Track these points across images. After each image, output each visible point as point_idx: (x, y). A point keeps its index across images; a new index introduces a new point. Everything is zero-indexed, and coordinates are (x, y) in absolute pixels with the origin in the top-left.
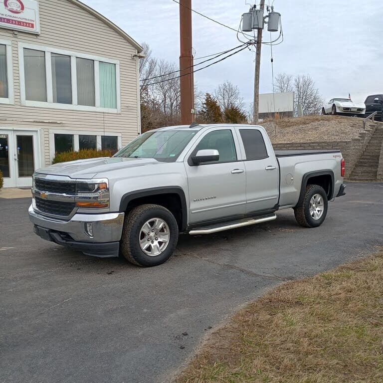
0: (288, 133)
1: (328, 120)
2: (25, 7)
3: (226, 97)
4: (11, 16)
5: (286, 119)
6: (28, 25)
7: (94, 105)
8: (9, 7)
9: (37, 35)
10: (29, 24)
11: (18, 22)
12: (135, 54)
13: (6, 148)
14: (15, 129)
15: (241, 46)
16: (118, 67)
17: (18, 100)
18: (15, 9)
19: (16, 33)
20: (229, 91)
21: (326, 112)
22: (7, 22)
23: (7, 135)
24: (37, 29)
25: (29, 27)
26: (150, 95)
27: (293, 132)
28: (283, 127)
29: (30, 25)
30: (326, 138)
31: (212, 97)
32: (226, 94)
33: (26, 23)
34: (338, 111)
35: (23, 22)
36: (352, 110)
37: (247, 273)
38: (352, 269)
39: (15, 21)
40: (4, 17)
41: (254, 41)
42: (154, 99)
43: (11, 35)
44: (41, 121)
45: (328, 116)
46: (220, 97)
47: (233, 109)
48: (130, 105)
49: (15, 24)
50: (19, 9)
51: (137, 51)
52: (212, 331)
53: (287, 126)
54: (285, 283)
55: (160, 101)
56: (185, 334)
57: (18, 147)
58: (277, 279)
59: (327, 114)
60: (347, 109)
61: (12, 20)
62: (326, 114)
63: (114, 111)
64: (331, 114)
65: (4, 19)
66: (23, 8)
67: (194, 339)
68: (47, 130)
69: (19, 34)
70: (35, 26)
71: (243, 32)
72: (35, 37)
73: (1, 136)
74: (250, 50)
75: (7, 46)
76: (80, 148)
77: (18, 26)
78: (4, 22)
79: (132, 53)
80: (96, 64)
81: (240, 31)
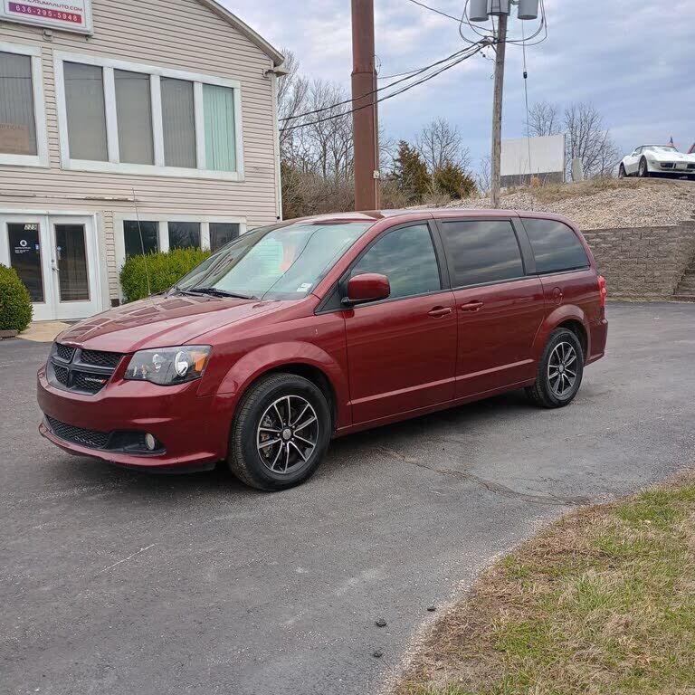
1: (634, 187)
3: (438, 147)
4: (38, 2)
5: (553, 187)
6: (70, 17)
7: (195, 166)
9: (87, 36)
10: (72, 15)
11: (54, 12)
12: (268, 67)
13: (37, 248)
14: (52, 212)
15: (467, 49)
16: (237, 93)
17: (56, 159)
19: (48, 33)
20: (441, 135)
21: (628, 172)
22: (32, 13)
23: (38, 224)
24: (87, 25)
25: (73, 20)
26: (296, 147)
27: (565, 210)
28: (547, 201)
29: (75, 18)
30: (628, 220)
31: (410, 147)
32: (437, 141)
33: (68, 14)
34: (650, 169)
35: (62, 13)
36: (678, 167)
37: (496, 489)
39: (47, 10)
40: (27, 3)
41: (492, 39)
42: (304, 154)
43: (40, 37)
44: (98, 196)
45: (633, 179)
46: (426, 148)
47: (450, 169)
48: (262, 166)
49: (47, 19)
51: (272, 62)
52: (434, 617)
53: (554, 200)
55: (316, 157)
56: (382, 624)
57: (58, 246)
58: (557, 502)
59: (630, 175)
60: (669, 165)
61: (42, 9)
62: (627, 176)
63: (232, 176)
64: (637, 174)
65: (27, 7)
68: (110, 214)
69: (54, 35)
70: (83, 19)
71: (471, 22)
72: (84, 40)
73: (27, 227)
74: (484, 56)
75: (33, 58)
76: (172, 247)
77: (53, 20)
78: (27, 12)
79: (263, 67)
80: (198, 89)
81: (465, 20)
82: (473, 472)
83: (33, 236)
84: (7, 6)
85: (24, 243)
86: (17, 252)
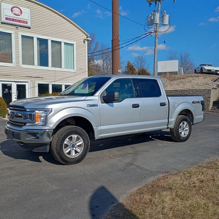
0: (174, 84)
1: (198, 77)
2: (23, 12)
4: (15, 17)
5: (173, 76)
6: (24, 22)
7: (61, 67)
8: (14, 12)
10: (25, 21)
11: (19, 20)
12: (85, 38)
13: (11, 91)
14: (16, 81)
15: (146, 34)
16: (75, 46)
17: (18, 64)
18: (17, 13)
19: (17, 27)
20: (141, 59)
21: (197, 72)
22: (12, 21)
23: (11, 84)
24: (29, 25)
25: (25, 23)
26: (95, 62)
27: (177, 83)
28: (171, 80)
29: (26, 22)
30: (196, 87)
31: (131, 63)
32: (139, 61)
33: (23, 21)
34: (204, 71)
35: (22, 21)
36: (212, 71)
37: (141, 168)
38: (205, 168)
39: (17, 20)
40: (11, 18)
41: (154, 31)
42: (97, 64)
43: (15, 28)
44: (30, 76)
45: (198, 74)
46: (136, 63)
47: (143, 70)
48: (82, 67)
49: (17, 22)
50: (19, 13)
51: (86, 36)
52: (114, 205)
53: (174, 80)
54: (163, 175)
55: (101, 65)
56: (97, 207)
57: (17, 91)
58: (159, 172)
59: (198, 73)
61: (15, 20)
62: (196, 73)
63: (73, 71)
64: (200, 73)
65: (11, 19)
66: (21, 13)
67: (102, 210)
68: (34, 81)
69: (19, 27)
70: (28, 23)
71: (148, 26)
72: (28, 29)
73: (8, 85)
74: (152, 36)
75: (12, 34)
76: (53, 92)
77: (19, 23)
78: (11, 20)
79: (83, 38)
80: (63, 44)
81: (146, 25)
82: (135, 163)
83: (10, 88)
84: (5, 19)
85: (7, 90)
86: (4, 92)
